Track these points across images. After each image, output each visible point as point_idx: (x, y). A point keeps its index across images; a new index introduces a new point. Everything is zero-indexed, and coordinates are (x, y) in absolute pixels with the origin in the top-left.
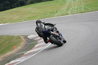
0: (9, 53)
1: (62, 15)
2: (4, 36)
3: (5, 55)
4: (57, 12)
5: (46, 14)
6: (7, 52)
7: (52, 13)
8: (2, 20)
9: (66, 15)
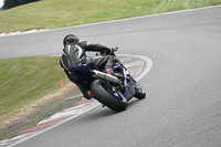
0: (48, 97)
1: (170, 11)
2: (38, 58)
3: (41, 101)
4: (157, 3)
5: (134, 9)
6: (45, 94)
7: (147, 5)
8: (34, 23)
9: (179, 9)
